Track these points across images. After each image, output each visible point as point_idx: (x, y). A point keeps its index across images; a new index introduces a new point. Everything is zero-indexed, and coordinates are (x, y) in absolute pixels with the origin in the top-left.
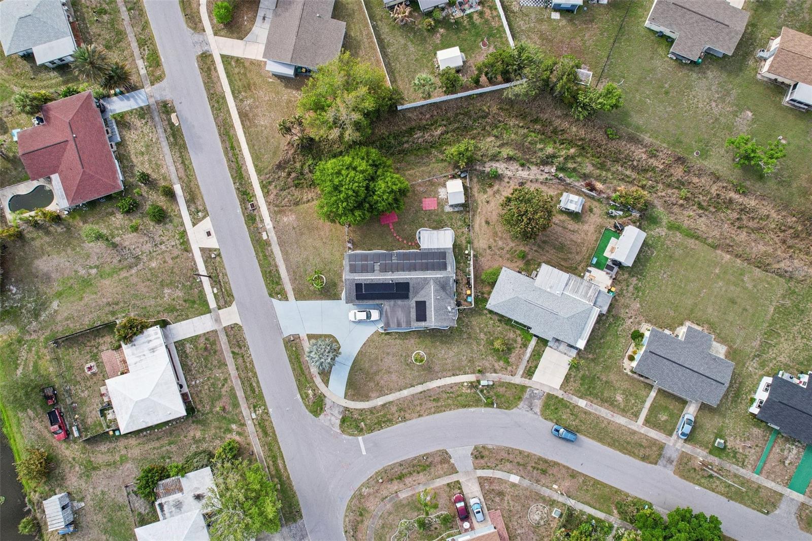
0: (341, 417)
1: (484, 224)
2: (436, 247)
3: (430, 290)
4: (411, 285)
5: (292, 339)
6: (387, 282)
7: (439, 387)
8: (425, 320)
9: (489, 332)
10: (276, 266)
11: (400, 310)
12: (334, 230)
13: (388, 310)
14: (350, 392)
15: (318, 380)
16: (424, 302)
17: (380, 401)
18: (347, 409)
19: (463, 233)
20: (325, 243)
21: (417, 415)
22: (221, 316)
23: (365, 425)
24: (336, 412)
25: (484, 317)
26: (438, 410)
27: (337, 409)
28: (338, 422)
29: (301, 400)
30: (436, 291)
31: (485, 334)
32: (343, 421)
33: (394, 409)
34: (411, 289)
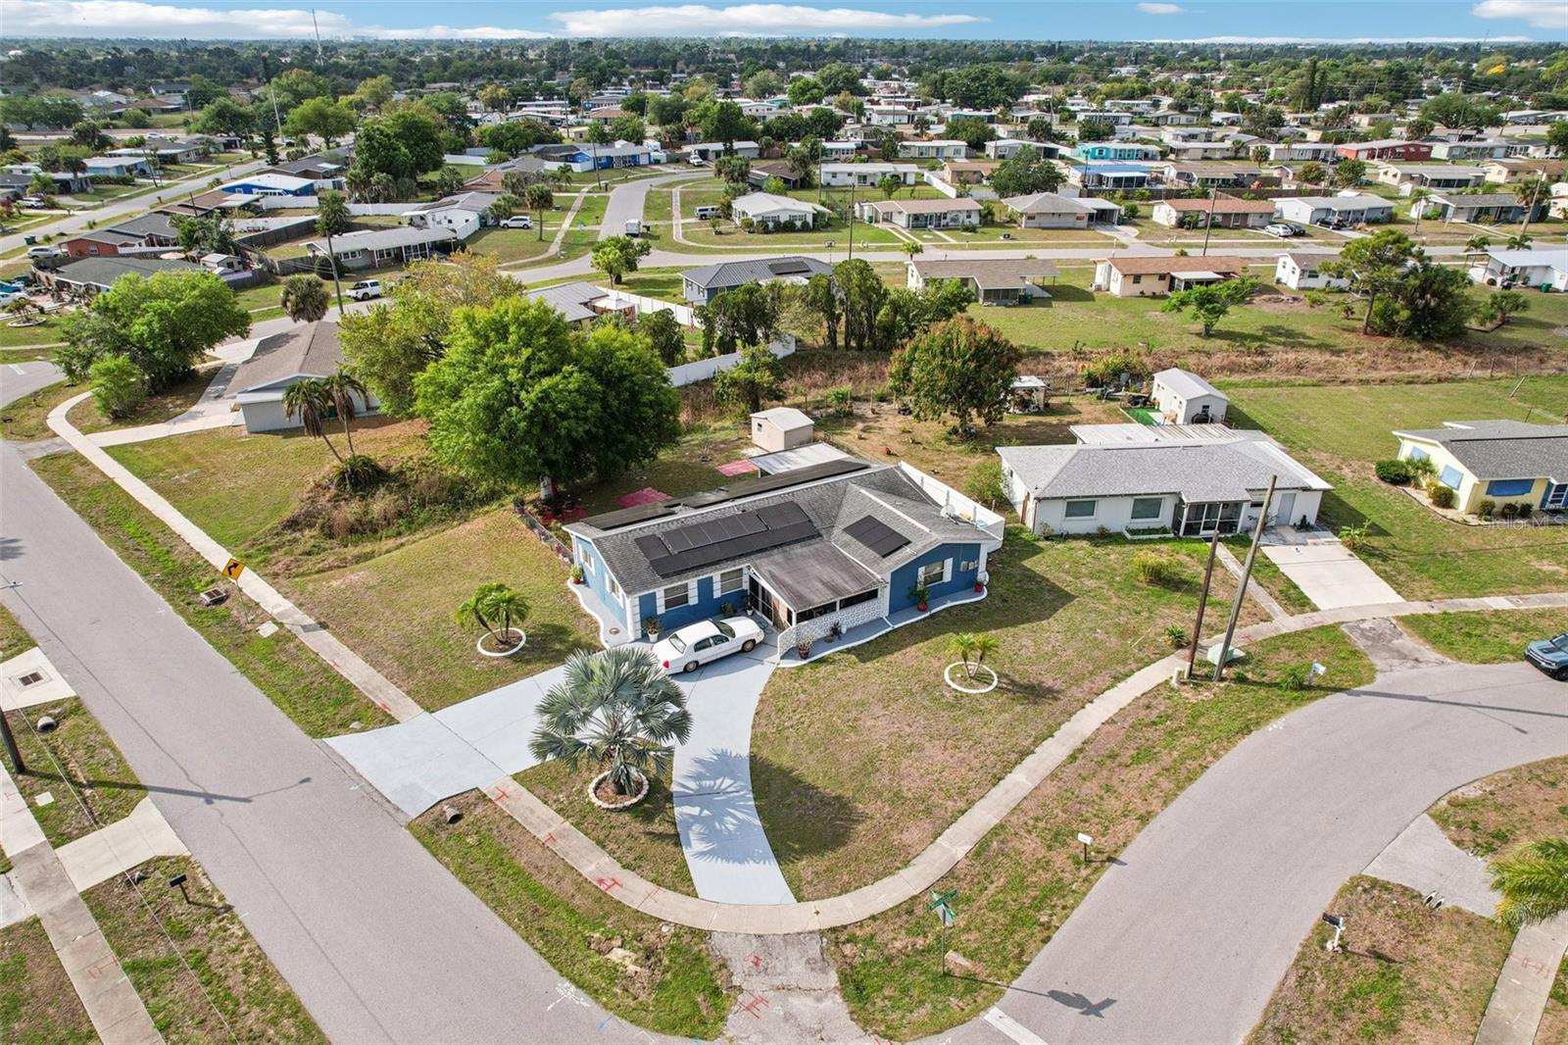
0: (833, 979)
5: (450, 813)
7: (1111, 721)
10: (326, 669)
14: (805, 866)
15: (637, 892)
17: (955, 845)
18: (835, 935)
21: (1131, 823)
22: (67, 864)
23: (971, 956)
24: (796, 969)
26: (1183, 777)
27: (793, 953)
28: (836, 1005)
29: (584, 1001)
32: (856, 988)
33: (1031, 846)
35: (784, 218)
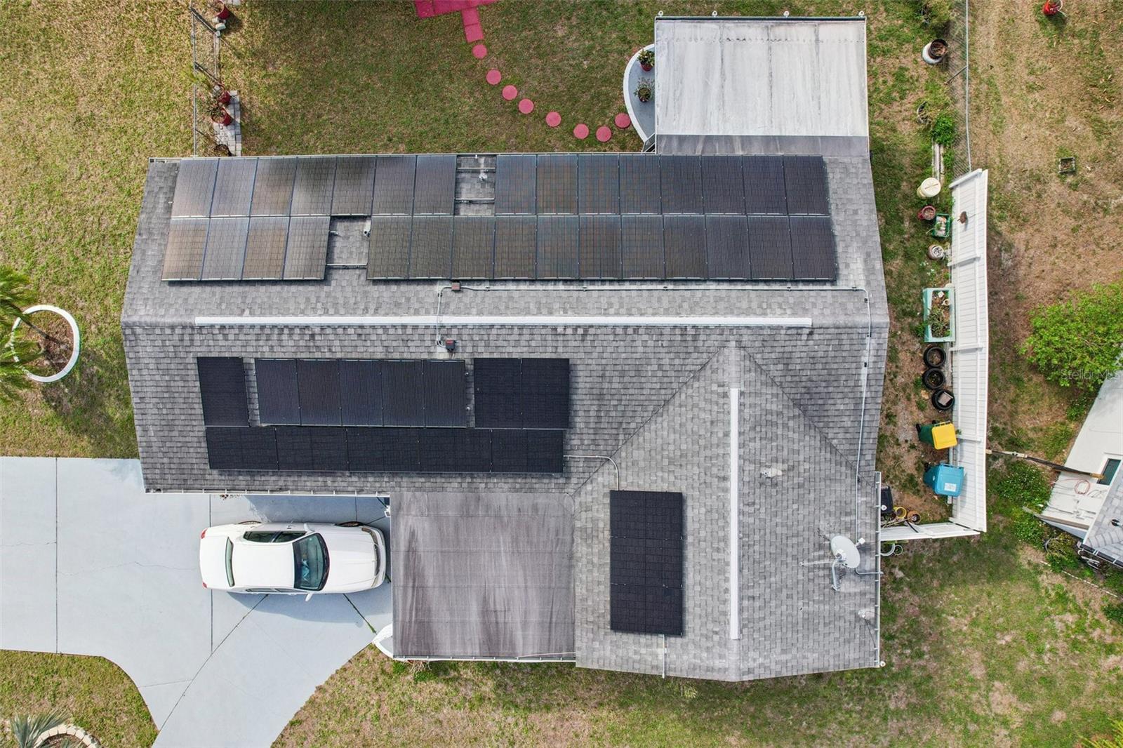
1: (1028, 24)
2: (757, 129)
3: (720, 421)
4: (583, 382)
6: (414, 352)
8: (673, 625)
9: (1048, 681)
11: (503, 541)
12: (141, 47)
13: (425, 544)
16: (673, 504)
19: (900, 75)
20: (83, 124)
25: (1019, 590)
30: (757, 426)
31: (1022, 690)
34: (583, 403)
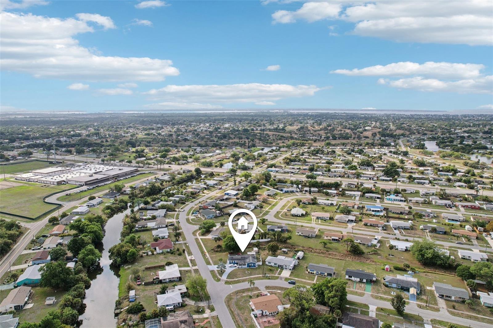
5: (212, 271)
10: (209, 261)
35: (296, 214)
